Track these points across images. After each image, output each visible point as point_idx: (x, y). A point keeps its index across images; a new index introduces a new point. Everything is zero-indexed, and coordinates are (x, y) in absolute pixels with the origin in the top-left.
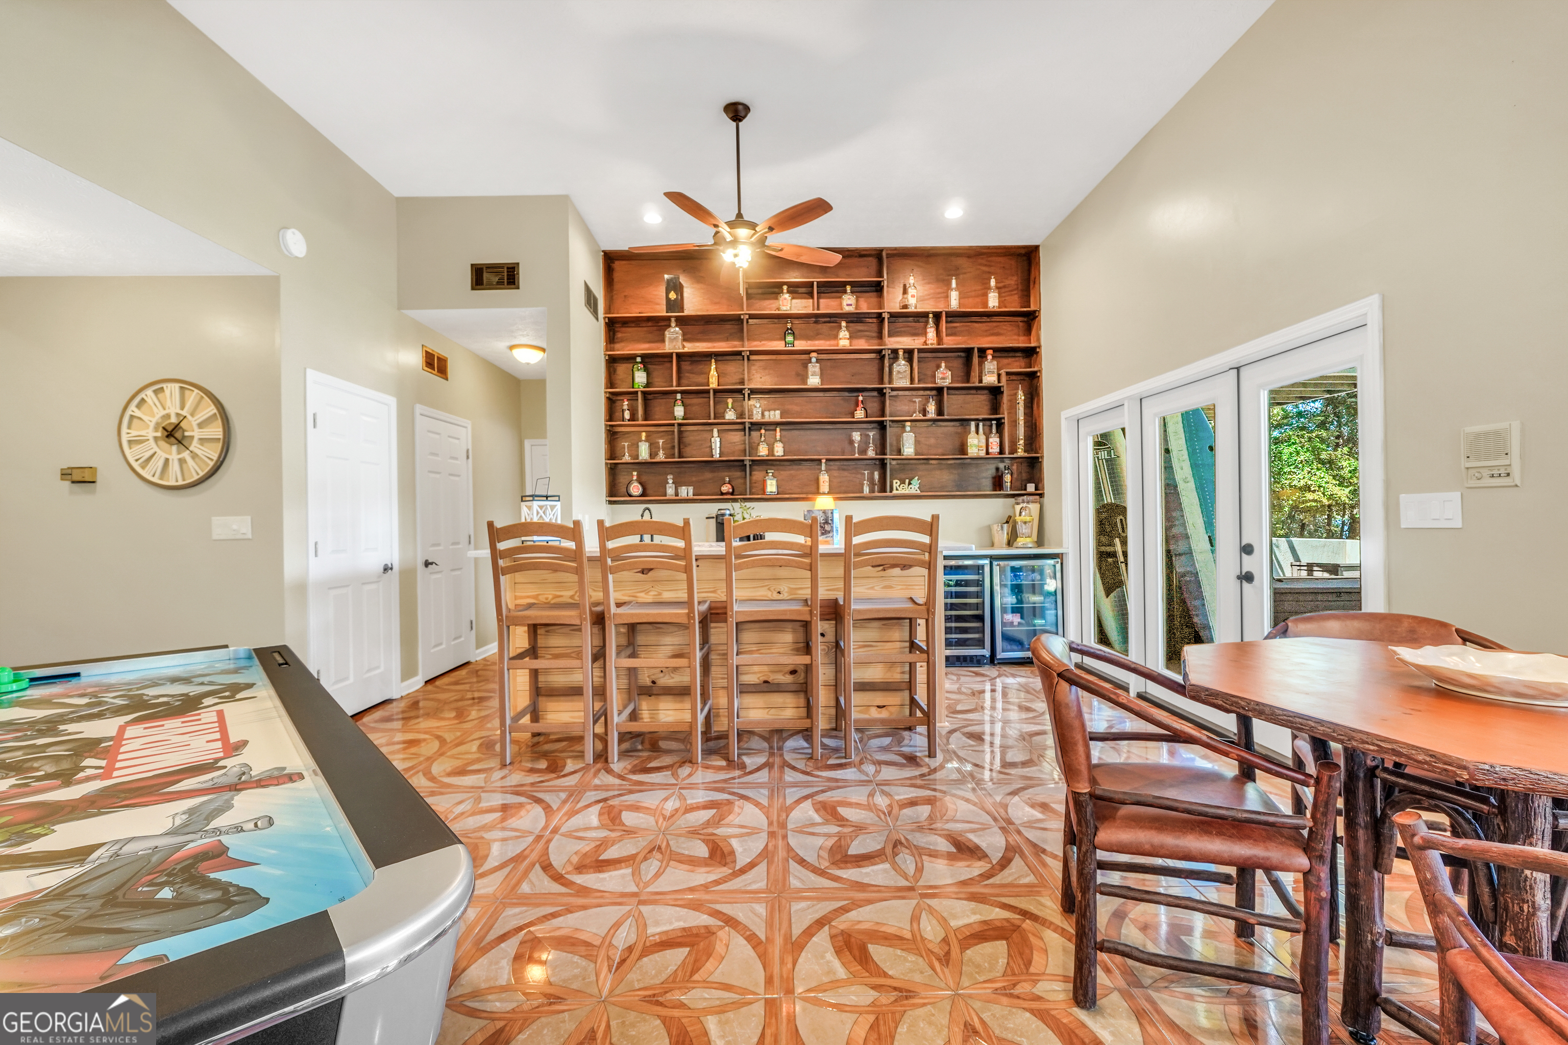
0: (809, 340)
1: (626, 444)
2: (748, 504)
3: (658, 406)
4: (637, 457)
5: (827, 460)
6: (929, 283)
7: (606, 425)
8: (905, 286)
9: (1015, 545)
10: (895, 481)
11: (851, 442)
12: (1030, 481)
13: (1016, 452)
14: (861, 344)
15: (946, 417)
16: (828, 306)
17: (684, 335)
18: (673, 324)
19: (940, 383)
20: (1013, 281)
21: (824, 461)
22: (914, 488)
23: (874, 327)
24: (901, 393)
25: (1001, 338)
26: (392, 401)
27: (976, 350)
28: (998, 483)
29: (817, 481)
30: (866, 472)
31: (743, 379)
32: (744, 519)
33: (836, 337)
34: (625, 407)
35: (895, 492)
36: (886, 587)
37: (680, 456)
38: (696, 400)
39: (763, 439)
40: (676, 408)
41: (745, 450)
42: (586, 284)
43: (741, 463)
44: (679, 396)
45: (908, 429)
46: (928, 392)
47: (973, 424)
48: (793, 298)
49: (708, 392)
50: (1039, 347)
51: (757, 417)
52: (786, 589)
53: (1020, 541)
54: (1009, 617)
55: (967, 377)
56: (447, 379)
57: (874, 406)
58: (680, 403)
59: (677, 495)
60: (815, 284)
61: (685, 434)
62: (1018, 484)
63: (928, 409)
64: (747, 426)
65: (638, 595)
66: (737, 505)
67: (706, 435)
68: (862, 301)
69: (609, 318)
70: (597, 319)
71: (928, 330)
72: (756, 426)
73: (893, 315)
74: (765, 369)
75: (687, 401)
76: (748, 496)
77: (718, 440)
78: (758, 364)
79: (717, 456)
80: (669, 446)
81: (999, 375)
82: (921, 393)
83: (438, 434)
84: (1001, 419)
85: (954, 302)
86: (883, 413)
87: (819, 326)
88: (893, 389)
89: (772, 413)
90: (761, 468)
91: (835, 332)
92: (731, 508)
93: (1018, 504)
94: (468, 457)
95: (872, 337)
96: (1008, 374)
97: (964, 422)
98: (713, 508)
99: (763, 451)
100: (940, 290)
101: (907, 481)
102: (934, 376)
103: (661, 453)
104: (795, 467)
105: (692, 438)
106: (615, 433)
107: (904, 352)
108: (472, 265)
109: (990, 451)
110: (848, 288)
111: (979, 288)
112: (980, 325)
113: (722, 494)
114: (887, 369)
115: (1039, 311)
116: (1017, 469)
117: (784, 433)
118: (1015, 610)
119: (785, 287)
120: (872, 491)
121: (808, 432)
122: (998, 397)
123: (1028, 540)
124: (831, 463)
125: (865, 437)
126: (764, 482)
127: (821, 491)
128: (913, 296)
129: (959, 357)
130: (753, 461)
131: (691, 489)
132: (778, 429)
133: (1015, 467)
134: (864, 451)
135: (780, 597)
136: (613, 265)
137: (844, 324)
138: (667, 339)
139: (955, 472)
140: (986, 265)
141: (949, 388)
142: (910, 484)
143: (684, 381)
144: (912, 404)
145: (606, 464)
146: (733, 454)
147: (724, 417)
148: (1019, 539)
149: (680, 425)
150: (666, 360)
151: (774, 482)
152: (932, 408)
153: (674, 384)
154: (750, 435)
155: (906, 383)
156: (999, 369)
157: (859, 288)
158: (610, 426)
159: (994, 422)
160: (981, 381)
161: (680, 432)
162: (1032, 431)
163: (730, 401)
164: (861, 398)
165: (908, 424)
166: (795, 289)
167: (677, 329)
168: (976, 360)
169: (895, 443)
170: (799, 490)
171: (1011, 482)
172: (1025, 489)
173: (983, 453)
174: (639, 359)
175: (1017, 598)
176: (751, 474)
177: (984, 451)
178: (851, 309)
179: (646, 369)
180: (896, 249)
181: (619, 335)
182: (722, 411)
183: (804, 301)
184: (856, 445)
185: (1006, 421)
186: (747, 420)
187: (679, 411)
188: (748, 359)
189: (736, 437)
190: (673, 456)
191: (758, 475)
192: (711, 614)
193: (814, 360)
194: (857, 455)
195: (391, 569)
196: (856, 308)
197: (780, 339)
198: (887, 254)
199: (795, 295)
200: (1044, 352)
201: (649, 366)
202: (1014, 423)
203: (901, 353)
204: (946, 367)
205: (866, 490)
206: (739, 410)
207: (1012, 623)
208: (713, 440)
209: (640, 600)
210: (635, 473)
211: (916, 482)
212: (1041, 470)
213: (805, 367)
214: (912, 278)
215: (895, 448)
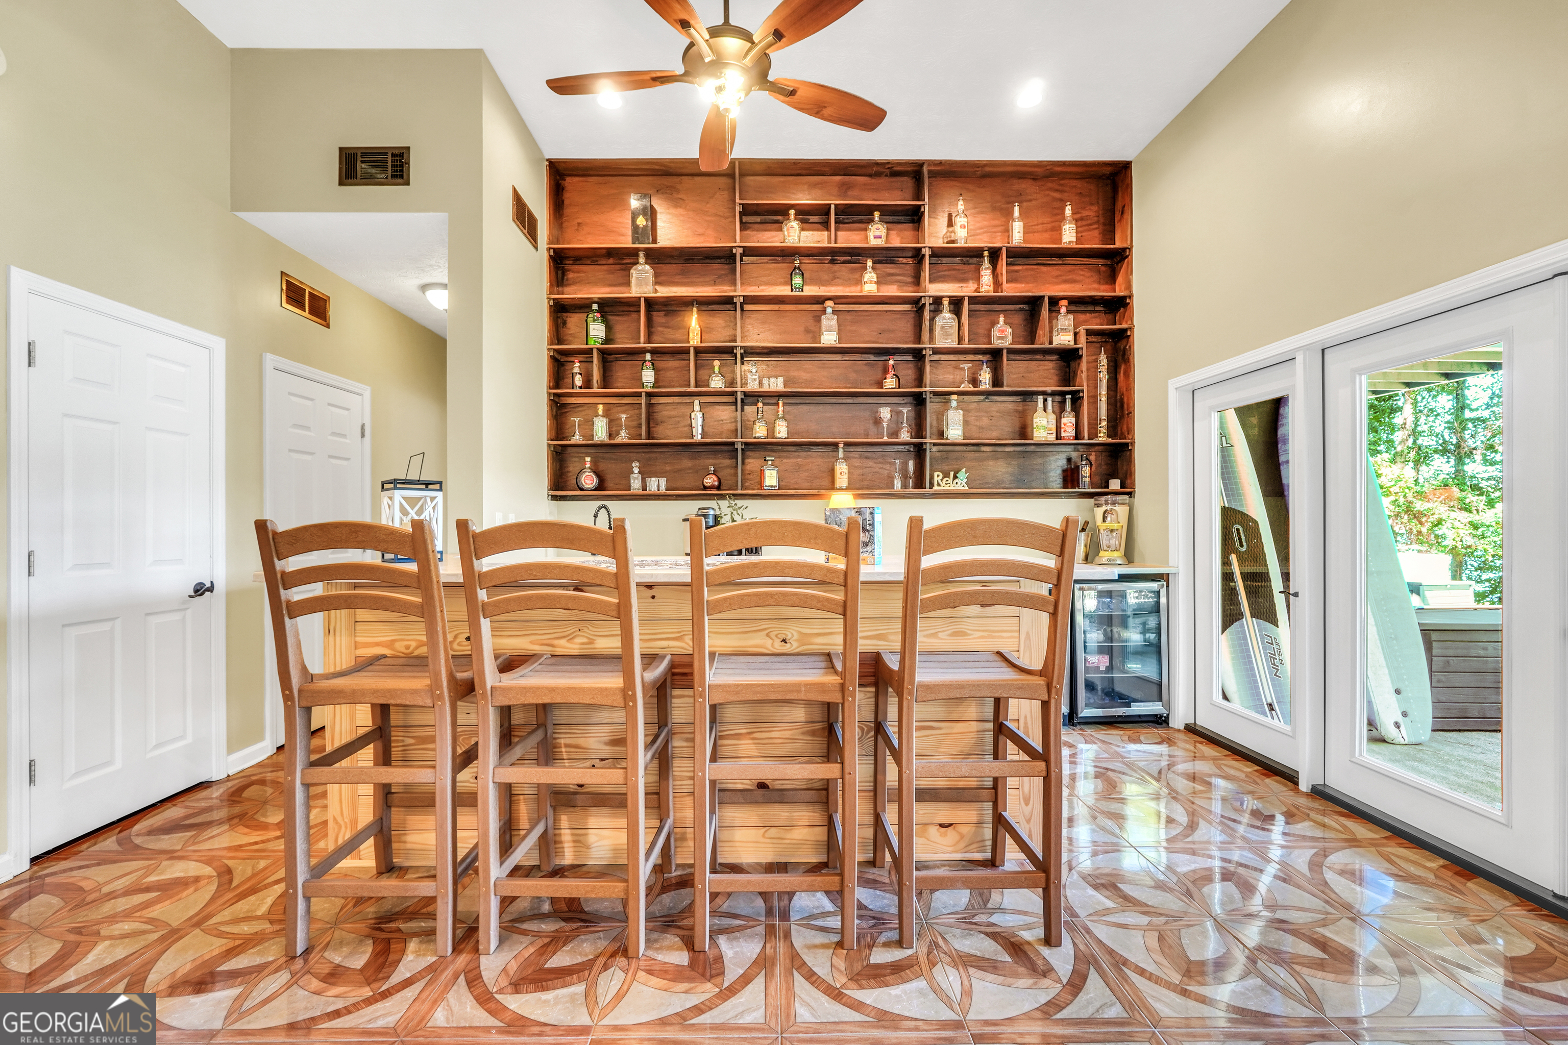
0: (823, 285)
1: (577, 420)
2: (740, 503)
3: (622, 371)
4: (591, 437)
5: (847, 444)
6: (982, 213)
7: (549, 394)
8: (950, 216)
9: (1097, 560)
10: (936, 474)
11: (877, 421)
12: (1114, 477)
13: (1096, 437)
14: (892, 290)
15: (1005, 389)
16: (848, 239)
17: (657, 275)
18: (642, 259)
19: (997, 343)
20: (1091, 212)
21: (841, 445)
22: (961, 484)
23: (909, 269)
24: (943, 357)
25: (1077, 286)
26: (219, 345)
27: (1046, 299)
28: (1070, 477)
29: (832, 472)
30: (897, 461)
31: (735, 336)
32: (733, 521)
33: (859, 282)
34: (576, 370)
35: (936, 488)
36: (956, 634)
37: (649, 435)
38: (671, 364)
39: (760, 415)
40: (645, 373)
41: (736, 430)
42: (515, 190)
43: (730, 448)
44: (648, 356)
45: (954, 404)
46: (980, 357)
47: (1040, 399)
48: (803, 229)
49: (686, 351)
50: (1130, 297)
51: (753, 386)
52: (796, 636)
53: (1105, 556)
54: (1094, 659)
55: (1031, 336)
56: (328, 326)
57: (908, 373)
58: (649, 364)
59: (644, 489)
60: (833, 207)
61: (658, 408)
62: (1097, 479)
63: (981, 378)
64: (739, 396)
65: (556, 642)
66: (724, 504)
67: (685, 410)
68: (893, 233)
69: (554, 249)
70: (536, 248)
71: (982, 273)
72: (751, 397)
73: (936, 253)
74: (764, 323)
75: (661, 364)
76: (740, 492)
77: (700, 415)
78: (755, 315)
79: (698, 437)
80: (635, 423)
81: (1076, 334)
82: (971, 357)
83: (312, 400)
84: (1078, 391)
85: (1018, 235)
86: (920, 381)
87: (836, 267)
88: (936, 351)
89: (773, 380)
90: (757, 454)
91: (857, 276)
92: (716, 507)
93: (1098, 506)
94: (363, 435)
95: (906, 283)
96: (1089, 332)
97: (1027, 396)
98: (691, 508)
99: (760, 432)
100: (997, 222)
101: (952, 473)
102: (989, 336)
103: (623, 433)
104: (803, 454)
105: (665, 413)
106: (564, 405)
107: (950, 303)
108: (341, 149)
109: (1063, 434)
110: (877, 214)
111: (1049, 220)
112: (1049, 268)
113: (705, 488)
114: (926, 324)
115: (1130, 249)
116: (1096, 460)
117: (788, 408)
118: (1101, 650)
119: (792, 212)
120: (904, 486)
121: (821, 407)
122: (1073, 364)
123: (1116, 554)
124: (851, 449)
125: (896, 414)
126: (762, 472)
127: (837, 485)
128: (963, 227)
129: (1021, 310)
130: (746, 444)
131: (663, 482)
132: (781, 403)
133: (1092, 458)
134: (895, 433)
135: (786, 648)
136: (562, 182)
137: (870, 263)
138: (633, 281)
139: (1015, 462)
140: (1057, 190)
141: (1010, 351)
142: (955, 477)
143: (655, 338)
144: (958, 372)
145: (549, 445)
146: (720, 434)
147: (708, 386)
148: (1102, 553)
149: (649, 395)
150: (632, 309)
151: (775, 473)
152: (985, 376)
153: (642, 340)
154: (742, 410)
155: (952, 343)
156: (1075, 327)
157: (892, 215)
158: (555, 394)
159: (1069, 397)
160: (1051, 343)
161: (650, 406)
162: (1116, 411)
163: (717, 363)
164: (891, 362)
165: (955, 397)
166: (805, 214)
167: (647, 267)
168: (1045, 312)
169: (935, 423)
170: (807, 485)
171: (1090, 476)
172: (1107, 487)
173: (1052, 438)
174: (595, 307)
175: (1105, 634)
176: (743, 463)
177: (1054, 436)
178: (880, 243)
179: (605, 320)
180: (940, 163)
181: (571, 275)
182: (707, 378)
183: (816, 233)
184: (885, 425)
185: (1085, 395)
186: (739, 389)
187: (648, 376)
188: (742, 310)
189: (725, 414)
190: (639, 436)
191: (753, 463)
192: (674, 674)
193: (829, 310)
194: (885, 439)
195: (211, 589)
196: (887, 242)
197: (785, 284)
198: (929, 172)
199: (805, 225)
200: (1137, 303)
201: (610, 317)
202: (1094, 399)
203: (946, 302)
204: (1006, 323)
205: (898, 484)
206: (729, 376)
207: (1098, 667)
208: (693, 415)
209: (559, 651)
210: (588, 459)
211: (962, 475)
212: (1130, 461)
213: (818, 320)
214: (961, 202)
215: (935, 430)
